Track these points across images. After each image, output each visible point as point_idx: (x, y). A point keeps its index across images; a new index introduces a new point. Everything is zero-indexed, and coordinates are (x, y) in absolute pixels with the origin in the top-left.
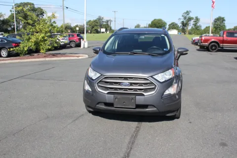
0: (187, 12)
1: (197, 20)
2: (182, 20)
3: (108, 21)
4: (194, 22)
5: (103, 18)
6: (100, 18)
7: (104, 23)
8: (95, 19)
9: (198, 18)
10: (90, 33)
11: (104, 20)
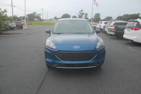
0: (82, 10)
2: (79, 15)
3: (39, 14)
4: (85, 15)
5: (36, 13)
7: (37, 16)
8: (32, 13)
9: (87, 13)
11: (36, 14)
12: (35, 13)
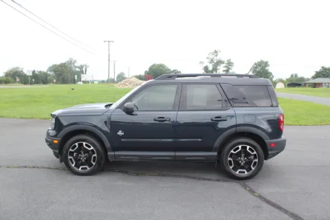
0: (216, 52)
1: (230, 64)
2: (205, 65)
3: (82, 67)
4: (225, 67)
5: (75, 61)
6: (71, 61)
7: (77, 69)
8: (64, 62)
9: (232, 61)
10: (56, 83)
11: (76, 64)
12: (71, 62)
